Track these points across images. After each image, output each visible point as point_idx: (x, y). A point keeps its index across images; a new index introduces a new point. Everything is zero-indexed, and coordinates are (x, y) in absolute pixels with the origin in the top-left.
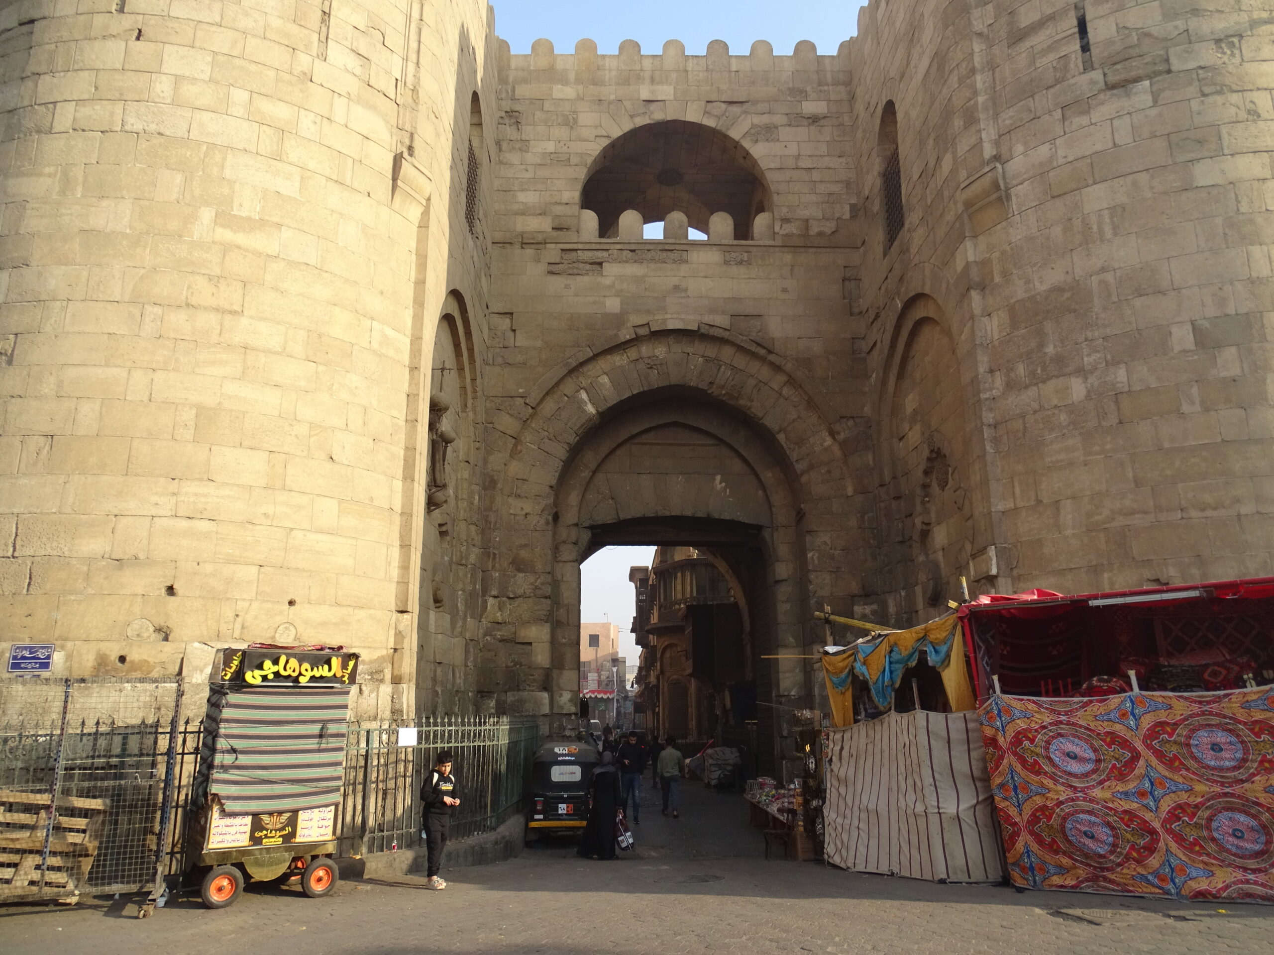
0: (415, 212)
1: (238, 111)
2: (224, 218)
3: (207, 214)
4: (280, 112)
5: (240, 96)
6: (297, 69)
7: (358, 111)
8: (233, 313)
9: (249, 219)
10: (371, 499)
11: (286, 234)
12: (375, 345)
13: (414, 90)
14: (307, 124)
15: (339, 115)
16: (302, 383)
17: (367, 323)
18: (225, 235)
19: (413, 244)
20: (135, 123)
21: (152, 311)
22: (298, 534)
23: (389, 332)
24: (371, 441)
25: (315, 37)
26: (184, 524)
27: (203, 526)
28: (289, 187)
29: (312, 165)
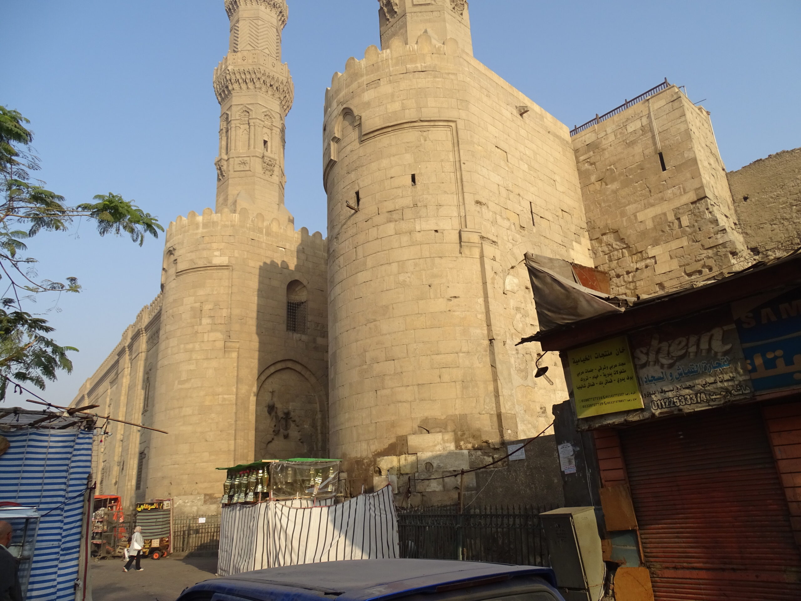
0: (234, 355)
1: (182, 351)
2: (181, 383)
3: (176, 382)
4: (190, 346)
5: (182, 346)
6: (194, 331)
7: (212, 334)
8: (181, 407)
9: (184, 380)
10: (221, 449)
11: (193, 380)
12: (220, 402)
13: (230, 317)
14: (197, 346)
15: (206, 340)
16: (198, 422)
17: (217, 397)
18: (180, 386)
19: (235, 364)
20: (166, 363)
21: (168, 412)
22: (197, 464)
23: (226, 396)
24: (220, 432)
25: (198, 319)
26: (173, 466)
27: (176, 466)
28: (192, 367)
29: (199, 357)
